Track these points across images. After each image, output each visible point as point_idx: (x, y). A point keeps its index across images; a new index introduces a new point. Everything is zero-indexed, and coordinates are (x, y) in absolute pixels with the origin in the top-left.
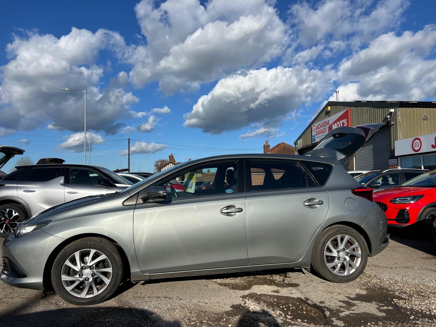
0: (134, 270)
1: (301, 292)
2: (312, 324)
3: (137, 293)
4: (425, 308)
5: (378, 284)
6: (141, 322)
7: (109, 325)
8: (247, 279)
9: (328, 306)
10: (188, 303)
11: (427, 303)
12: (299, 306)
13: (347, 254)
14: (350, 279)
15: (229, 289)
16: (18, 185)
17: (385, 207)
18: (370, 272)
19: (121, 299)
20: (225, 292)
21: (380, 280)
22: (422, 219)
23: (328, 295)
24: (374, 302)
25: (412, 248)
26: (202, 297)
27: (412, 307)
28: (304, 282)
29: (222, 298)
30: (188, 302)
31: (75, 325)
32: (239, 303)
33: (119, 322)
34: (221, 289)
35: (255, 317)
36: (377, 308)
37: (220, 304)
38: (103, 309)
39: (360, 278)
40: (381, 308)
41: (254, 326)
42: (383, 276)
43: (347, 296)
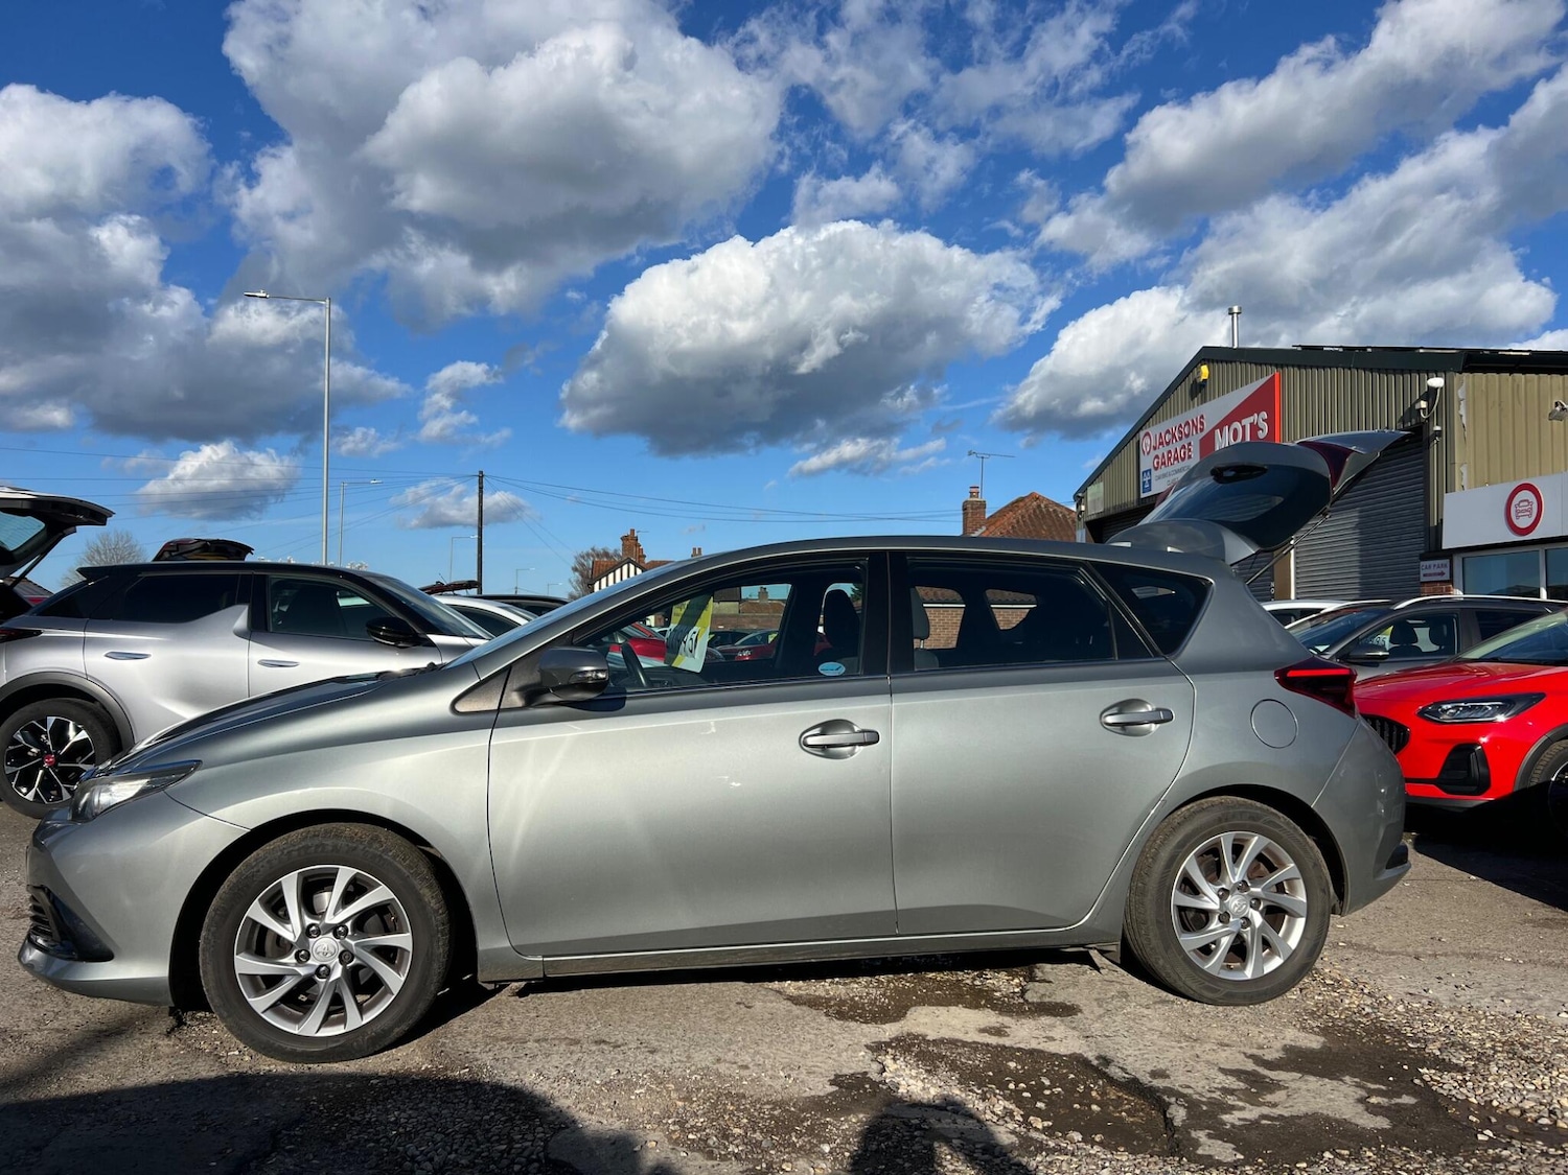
0: (490, 941)
1: (1085, 1034)
2: (1122, 1149)
3: (499, 1024)
4: (1533, 1104)
5: (1364, 1013)
6: (512, 1129)
7: (399, 1134)
8: (892, 985)
9: (1181, 1086)
10: (678, 1064)
11: (1543, 1085)
12: (1075, 1083)
13: (1255, 902)
14: (1265, 993)
15: (825, 1019)
16: (89, 635)
17: (1398, 736)
18: (1339, 969)
19: (444, 1044)
20: (813, 1028)
21: (1374, 997)
22: (1536, 781)
23: (1181, 1048)
24: (1347, 1078)
25: (1494, 885)
26: (730, 1042)
27: (1486, 1098)
28: (1096, 1000)
29: (799, 1051)
30: (680, 1061)
31: (280, 1132)
32: (860, 1070)
33: (435, 1126)
34: (798, 1017)
35: (917, 1121)
36: (1362, 1101)
37: (792, 1069)
38: (379, 1077)
39: (1301, 990)
40: (1374, 1100)
41: (914, 1152)
42: (1386, 985)
43: (1249, 1052)
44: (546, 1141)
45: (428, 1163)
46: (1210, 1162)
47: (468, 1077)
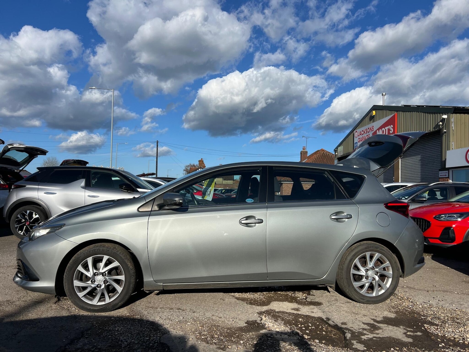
0: (147, 279)
1: (323, 311)
2: (330, 345)
3: (150, 303)
4: (458, 336)
5: (409, 307)
6: (151, 333)
7: (118, 334)
8: (267, 295)
9: (350, 327)
10: (201, 316)
11: (461, 331)
12: (319, 325)
13: (377, 273)
14: (379, 301)
15: (246, 304)
16: (40, 187)
17: (428, 225)
18: (403, 294)
19: (133, 308)
20: (242, 307)
21: (413, 303)
23: (352, 316)
24: (401, 327)
25: (455, 270)
27: (444, 334)
28: (328, 301)
30: (202, 315)
31: (84, 332)
32: (254, 320)
33: (129, 332)
34: (238, 304)
35: (270, 335)
36: (405, 333)
37: (234, 319)
38: (114, 317)
39: (391, 300)
40: (408, 333)
41: (268, 344)
42: (417, 299)
43: (373, 318)
44: (160, 337)
45: (126, 342)
46: (356, 349)
47: (139, 318)
